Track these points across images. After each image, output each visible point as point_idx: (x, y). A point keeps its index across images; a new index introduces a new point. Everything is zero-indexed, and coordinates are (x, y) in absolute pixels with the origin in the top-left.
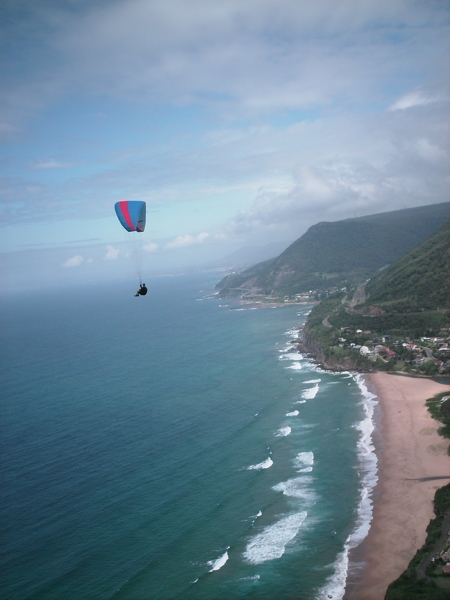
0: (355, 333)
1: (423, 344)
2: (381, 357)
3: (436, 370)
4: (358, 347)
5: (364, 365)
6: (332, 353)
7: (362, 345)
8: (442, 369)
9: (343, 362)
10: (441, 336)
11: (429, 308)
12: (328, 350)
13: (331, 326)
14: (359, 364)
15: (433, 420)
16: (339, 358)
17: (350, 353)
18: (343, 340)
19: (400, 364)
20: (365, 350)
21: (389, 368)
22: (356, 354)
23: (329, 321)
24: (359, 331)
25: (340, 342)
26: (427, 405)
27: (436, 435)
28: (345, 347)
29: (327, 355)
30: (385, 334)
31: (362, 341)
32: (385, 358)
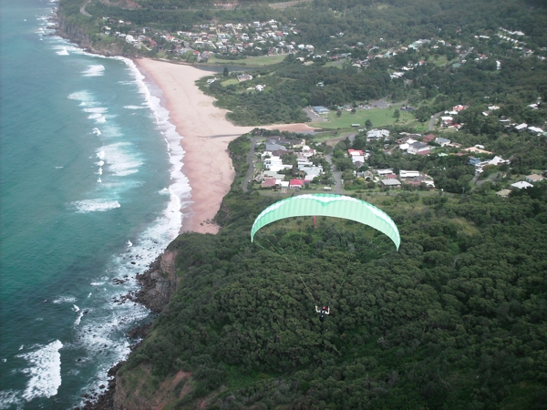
0: (118, 23)
1: (179, 37)
2: (145, 46)
3: (195, 59)
4: (123, 35)
5: (129, 51)
6: (100, 39)
7: (127, 34)
8: (200, 59)
9: (110, 48)
10: (193, 32)
11: (180, 7)
12: (95, 36)
13: (91, 16)
14: (125, 50)
15: (206, 96)
16: (106, 43)
17: (117, 40)
18: (108, 28)
19: (161, 53)
20: (130, 38)
21: (152, 55)
22: (122, 42)
23: (86, 10)
24: (121, 21)
25: (105, 30)
26: (196, 85)
27: (213, 107)
28: (111, 34)
29: (95, 41)
30: (145, 26)
31: (126, 30)
32: (148, 46)
